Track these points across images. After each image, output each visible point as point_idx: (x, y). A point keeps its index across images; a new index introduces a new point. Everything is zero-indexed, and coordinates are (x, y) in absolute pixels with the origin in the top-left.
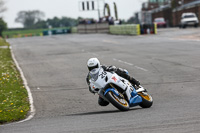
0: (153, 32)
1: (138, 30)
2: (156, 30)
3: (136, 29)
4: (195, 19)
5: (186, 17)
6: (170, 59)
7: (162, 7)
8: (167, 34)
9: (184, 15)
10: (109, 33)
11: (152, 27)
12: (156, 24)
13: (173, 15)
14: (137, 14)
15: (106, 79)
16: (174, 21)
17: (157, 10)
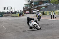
0: (23, 16)
2: (24, 15)
3: (18, 15)
5: (34, 11)
7: (29, 8)
10: (12, 16)
13: (31, 10)
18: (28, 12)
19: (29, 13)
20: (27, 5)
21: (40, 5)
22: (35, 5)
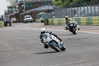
1: (3, 24)
2: (12, 24)
3: (2, 24)
4: (31, 18)
6: (19, 38)
8: (18, 26)
9: (25, 16)
11: (10, 23)
12: (12, 21)
13: (20, 17)
14: (2, 16)
15: (51, 38)
16: (21, 20)
17: (12, 14)
18: (15, 19)
19: (16, 22)
20: (11, 8)
21: (35, 8)
22: (27, 9)
